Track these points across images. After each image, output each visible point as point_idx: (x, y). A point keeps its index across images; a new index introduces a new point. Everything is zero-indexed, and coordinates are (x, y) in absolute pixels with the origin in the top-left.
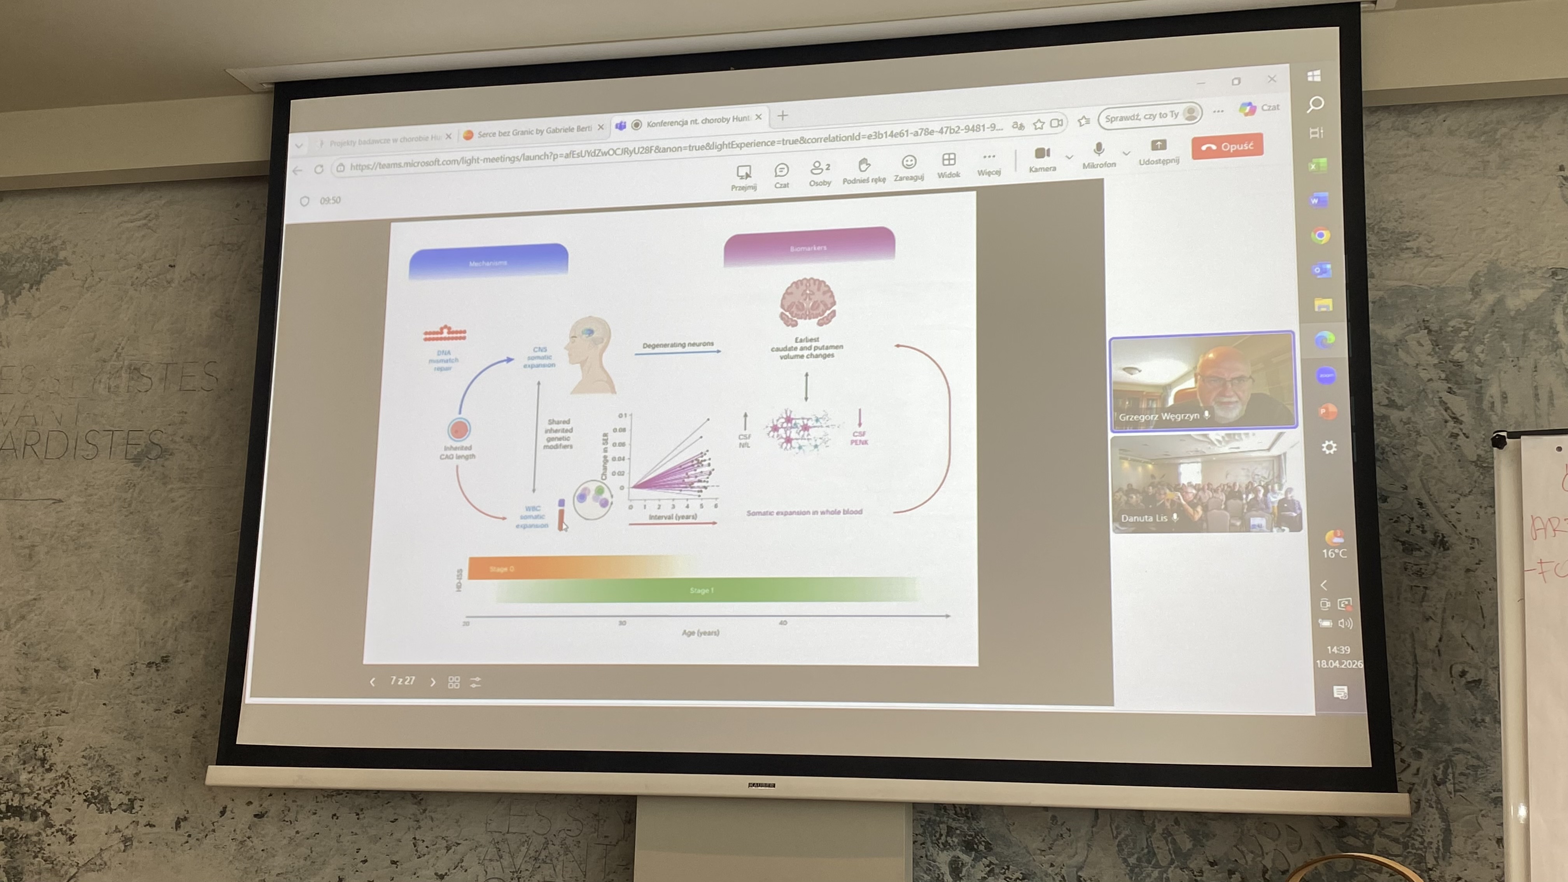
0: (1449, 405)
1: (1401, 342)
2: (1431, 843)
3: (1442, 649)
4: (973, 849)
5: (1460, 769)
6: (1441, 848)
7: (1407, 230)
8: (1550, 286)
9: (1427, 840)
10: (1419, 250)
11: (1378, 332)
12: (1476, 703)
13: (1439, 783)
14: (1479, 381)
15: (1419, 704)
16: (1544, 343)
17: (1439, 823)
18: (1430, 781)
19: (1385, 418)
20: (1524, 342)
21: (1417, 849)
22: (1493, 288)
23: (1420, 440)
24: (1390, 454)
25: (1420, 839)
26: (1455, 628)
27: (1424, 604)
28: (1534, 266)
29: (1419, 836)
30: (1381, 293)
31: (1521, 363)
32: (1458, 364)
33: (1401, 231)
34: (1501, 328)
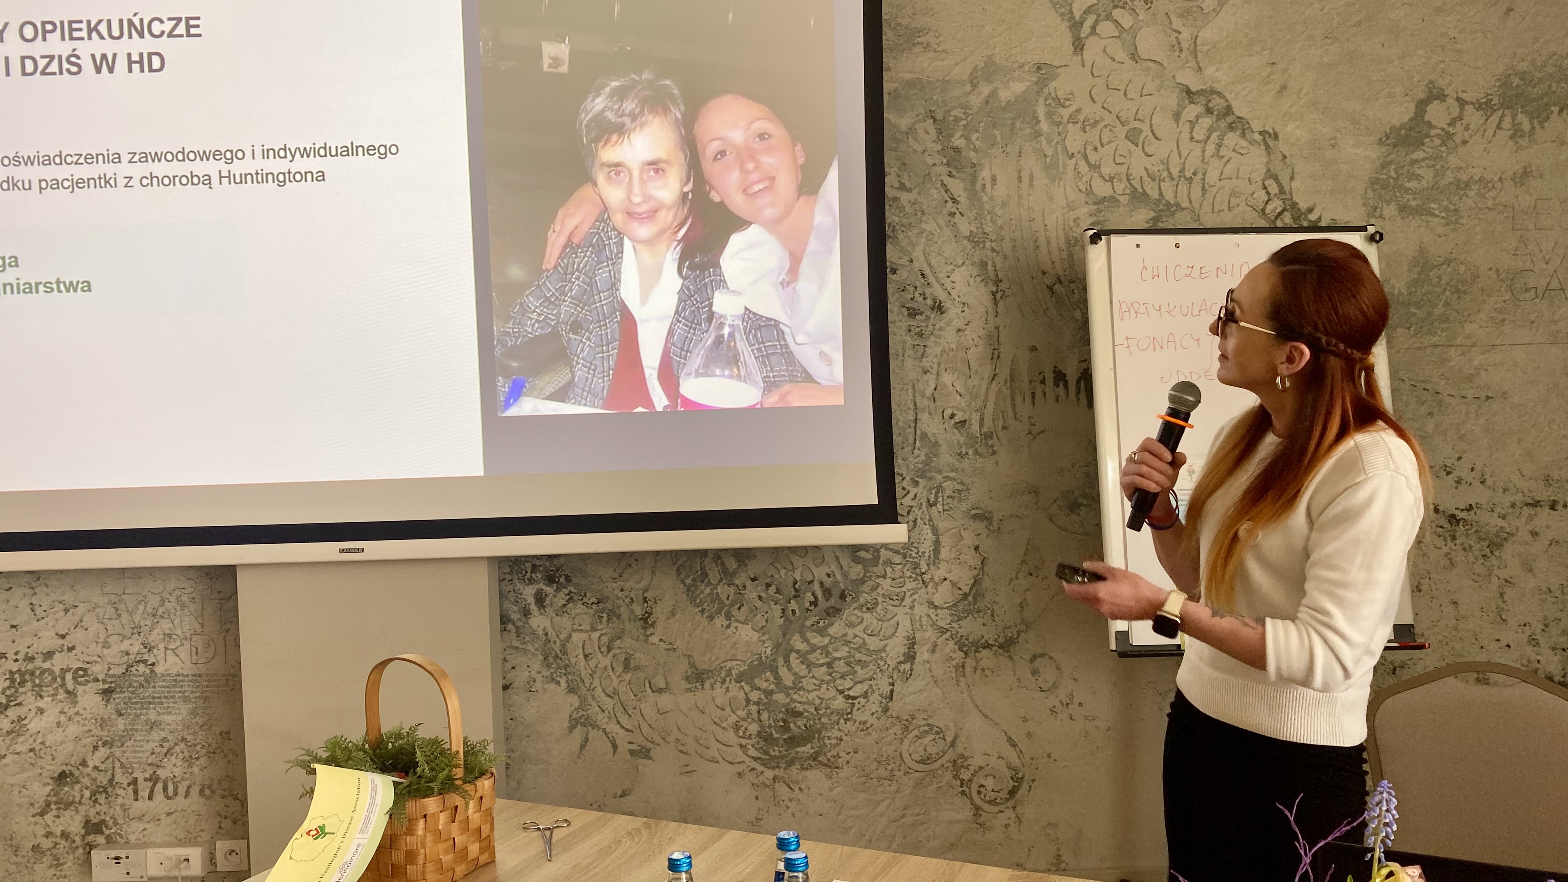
0: (949, 187)
1: (911, 131)
2: (924, 553)
3: (937, 396)
4: (554, 582)
5: (948, 493)
7: (918, 26)
8: (1034, 79)
9: (921, 550)
10: (928, 45)
11: (893, 121)
12: (962, 440)
13: (931, 505)
14: (974, 165)
15: (918, 442)
16: (1028, 131)
17: (930, 537)
18: (924, 504)
19: (896, 199)
20: (1012, 130)
22: (988, 80)
23: (924, 219)
24: (900, 231)
25: (916, 550)
26: (947, 378)
27: (924, 359)
28: (1023, 61)
29: (915, 547)
30: (896, 85)
31: (1008, 149)
32: (957, 150)
33: (913, 26)
34: (993, 117)
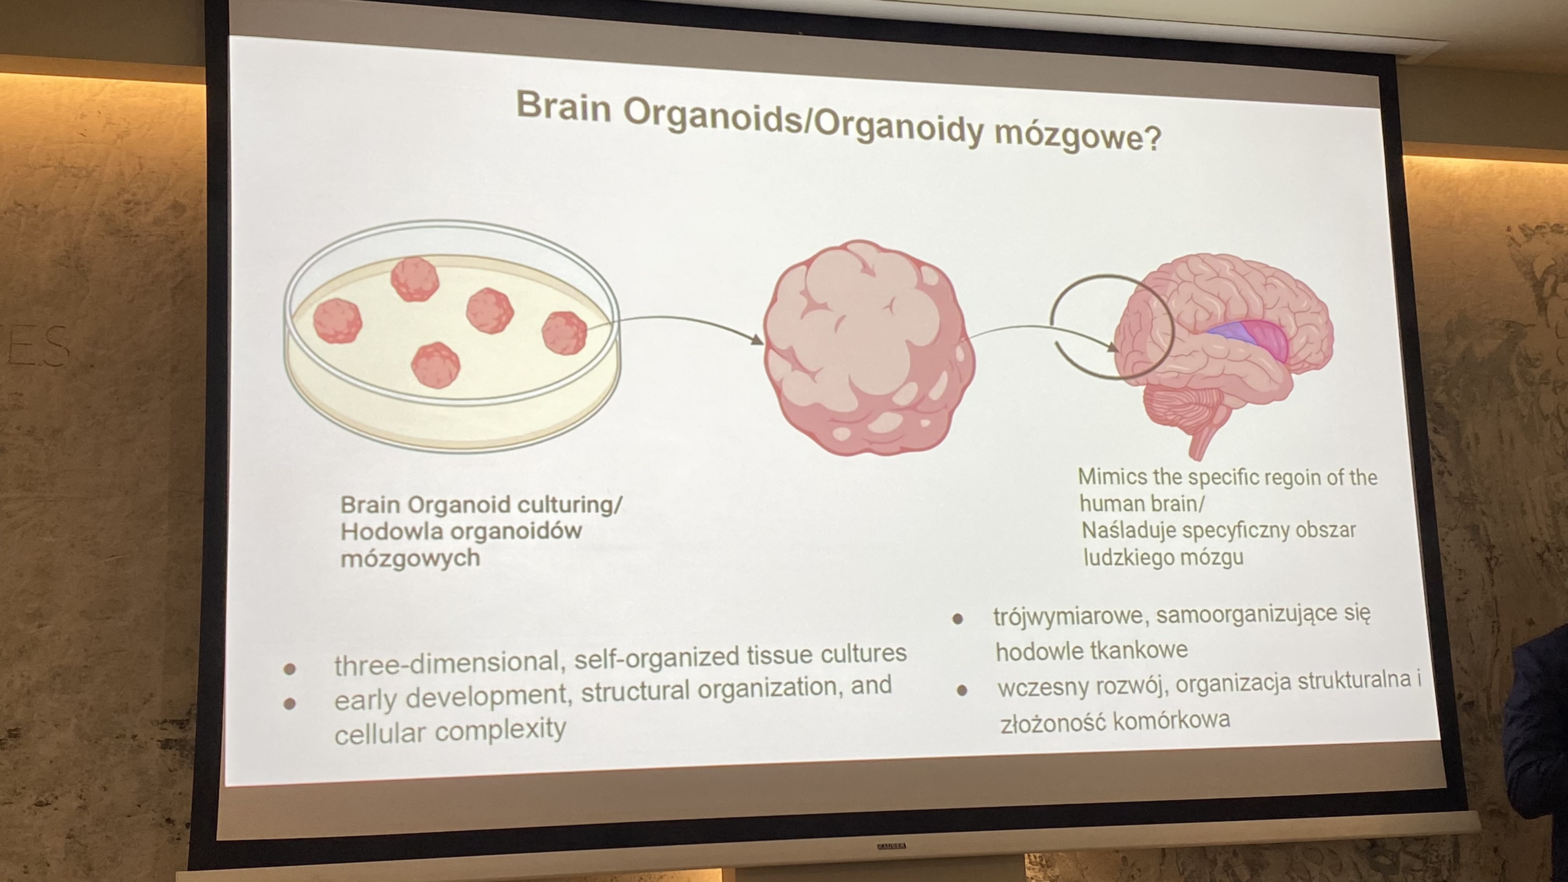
0: (1435, 443)
6: (1452, 860)
8: (1505, 337)
14: (1457, 423)
16: (1504, 389)
20: (1489, 387)
21: (1434, 863)
22: (1463, 336)
28: (1494, 317)
31: (1488, 408)
34: (1470, 374)
